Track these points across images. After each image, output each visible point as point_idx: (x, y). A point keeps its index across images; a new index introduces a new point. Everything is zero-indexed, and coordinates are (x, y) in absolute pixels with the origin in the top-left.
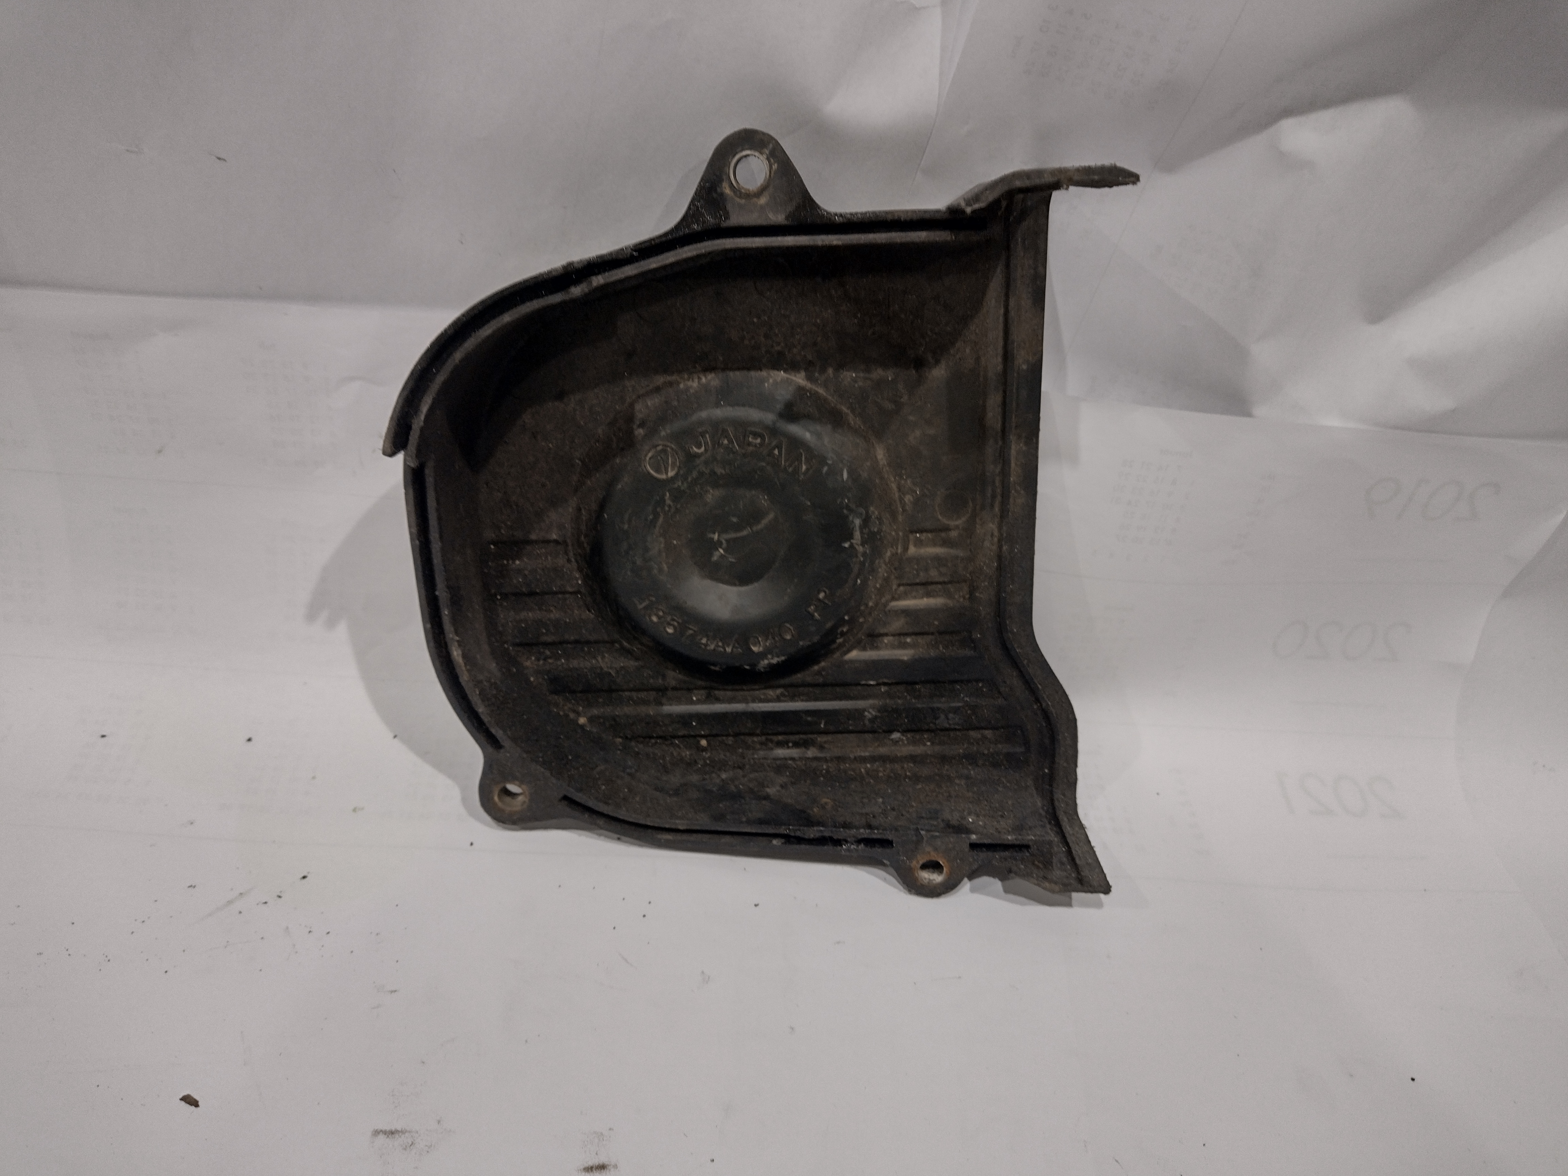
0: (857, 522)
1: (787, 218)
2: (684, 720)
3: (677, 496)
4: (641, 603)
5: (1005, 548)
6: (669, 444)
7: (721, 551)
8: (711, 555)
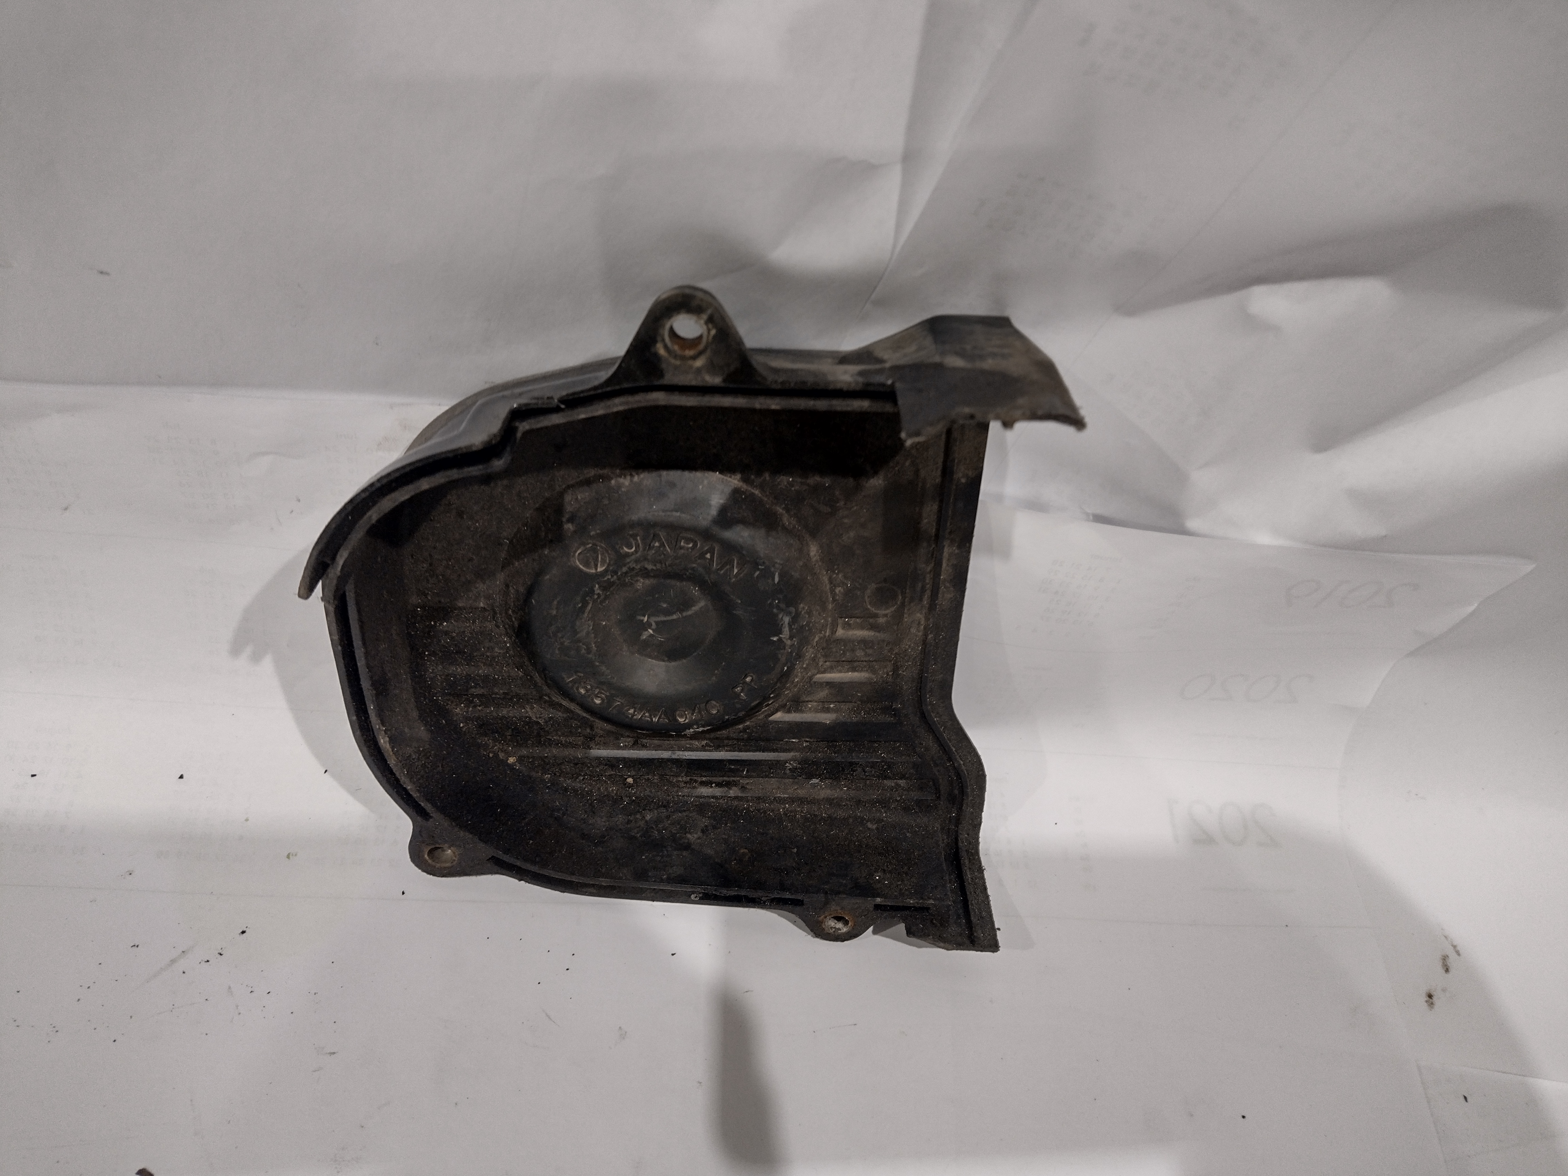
0: (787, 620)
1: (724, 381)
2: (612, 763)
3: (607, 587)
4: (569, 678)
5: (930, 636)
6: (599, 543)
7: (651, 631)
8: (641, 635)
